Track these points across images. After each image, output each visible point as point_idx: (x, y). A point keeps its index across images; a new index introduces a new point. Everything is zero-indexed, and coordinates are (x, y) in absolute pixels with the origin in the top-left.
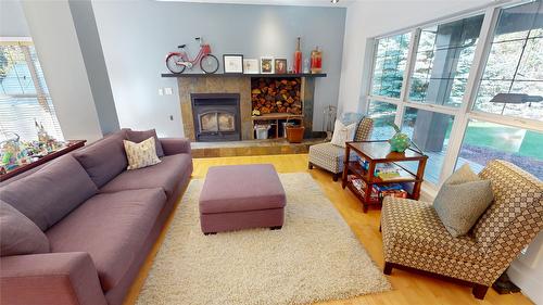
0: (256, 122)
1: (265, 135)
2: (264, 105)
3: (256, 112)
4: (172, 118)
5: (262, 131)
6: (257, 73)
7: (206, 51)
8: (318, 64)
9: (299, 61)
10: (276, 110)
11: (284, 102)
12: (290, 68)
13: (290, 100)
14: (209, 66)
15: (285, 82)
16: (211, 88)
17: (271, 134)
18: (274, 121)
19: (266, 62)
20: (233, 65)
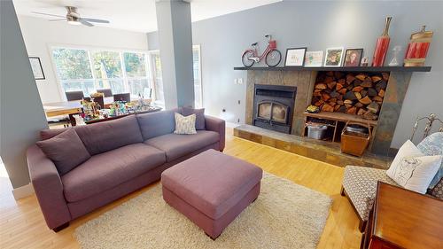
1: (317, 135)
2: (328, 102)
3: (312, 109)
5: (316, 130)
6: (319, 65)
7: (273, 46)
8: (422, 51)
9: (384, 49)
10: (343, 110)
11: (355, 101)
12: (367, 60)
13: (367, 100)
15: (362, 77)
17: (327, 136)
18: (332, 122)
19: (332, 53)
20: (294, 59)
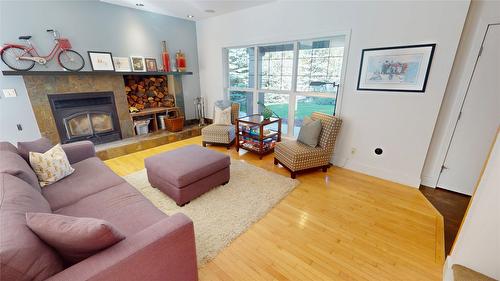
0: (135, 119)
1: (146, 130)
2: (137, 102)
3: (132, 109)
4: (20, 128)
5: (142, 126)
6: (129, 70)
7: (64, 46)
10: (148, 106)
11: (155, 97)
13: (161, 95)
14: (71, 62)
15: (153, 79)
16: (78, 87)
17: (151, 128)
18: (151, 115)
19: (136, 60)
20: (101, 63)
